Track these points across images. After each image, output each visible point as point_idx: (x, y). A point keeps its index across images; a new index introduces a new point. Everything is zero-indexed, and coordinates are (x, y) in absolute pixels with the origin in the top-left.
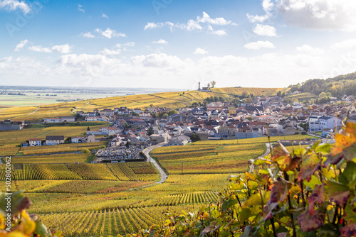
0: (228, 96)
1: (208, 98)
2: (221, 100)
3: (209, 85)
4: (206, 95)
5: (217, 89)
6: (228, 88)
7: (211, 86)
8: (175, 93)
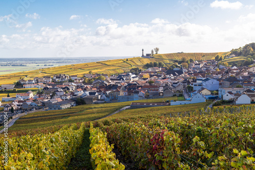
0: (168, 62)
1: (147, 64)
2: (160, 65)
3: (152, 52)
4: (146, 61)
5: (160, 56)
6: (170, 54)
7: (155, 53)
8: (120, 60)
